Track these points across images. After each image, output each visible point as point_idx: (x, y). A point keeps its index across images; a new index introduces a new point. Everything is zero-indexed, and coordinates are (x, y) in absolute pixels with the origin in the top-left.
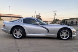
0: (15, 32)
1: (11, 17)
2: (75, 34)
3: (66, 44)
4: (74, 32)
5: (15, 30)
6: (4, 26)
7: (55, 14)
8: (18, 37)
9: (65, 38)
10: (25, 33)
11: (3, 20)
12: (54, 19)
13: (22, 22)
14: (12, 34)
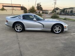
0: (17, 27)
1: (13, 7)
2: (66, 29)
3: (57, 38)
4: (65, 27)
5: (16, 25)
6: (7, 21)
7: (55, 3)
8: (19, 31)
9: (57, 32)
10: (25, 28)
11: (6, 10)
12: (54, 8)
13: (22, 18)
14: (13, 28)
